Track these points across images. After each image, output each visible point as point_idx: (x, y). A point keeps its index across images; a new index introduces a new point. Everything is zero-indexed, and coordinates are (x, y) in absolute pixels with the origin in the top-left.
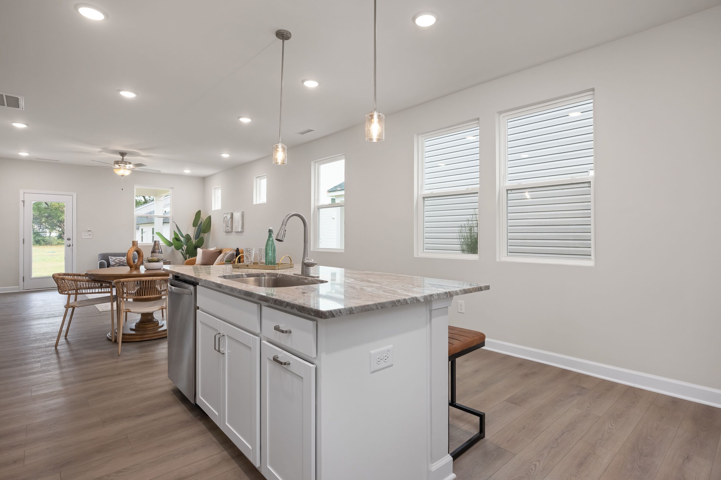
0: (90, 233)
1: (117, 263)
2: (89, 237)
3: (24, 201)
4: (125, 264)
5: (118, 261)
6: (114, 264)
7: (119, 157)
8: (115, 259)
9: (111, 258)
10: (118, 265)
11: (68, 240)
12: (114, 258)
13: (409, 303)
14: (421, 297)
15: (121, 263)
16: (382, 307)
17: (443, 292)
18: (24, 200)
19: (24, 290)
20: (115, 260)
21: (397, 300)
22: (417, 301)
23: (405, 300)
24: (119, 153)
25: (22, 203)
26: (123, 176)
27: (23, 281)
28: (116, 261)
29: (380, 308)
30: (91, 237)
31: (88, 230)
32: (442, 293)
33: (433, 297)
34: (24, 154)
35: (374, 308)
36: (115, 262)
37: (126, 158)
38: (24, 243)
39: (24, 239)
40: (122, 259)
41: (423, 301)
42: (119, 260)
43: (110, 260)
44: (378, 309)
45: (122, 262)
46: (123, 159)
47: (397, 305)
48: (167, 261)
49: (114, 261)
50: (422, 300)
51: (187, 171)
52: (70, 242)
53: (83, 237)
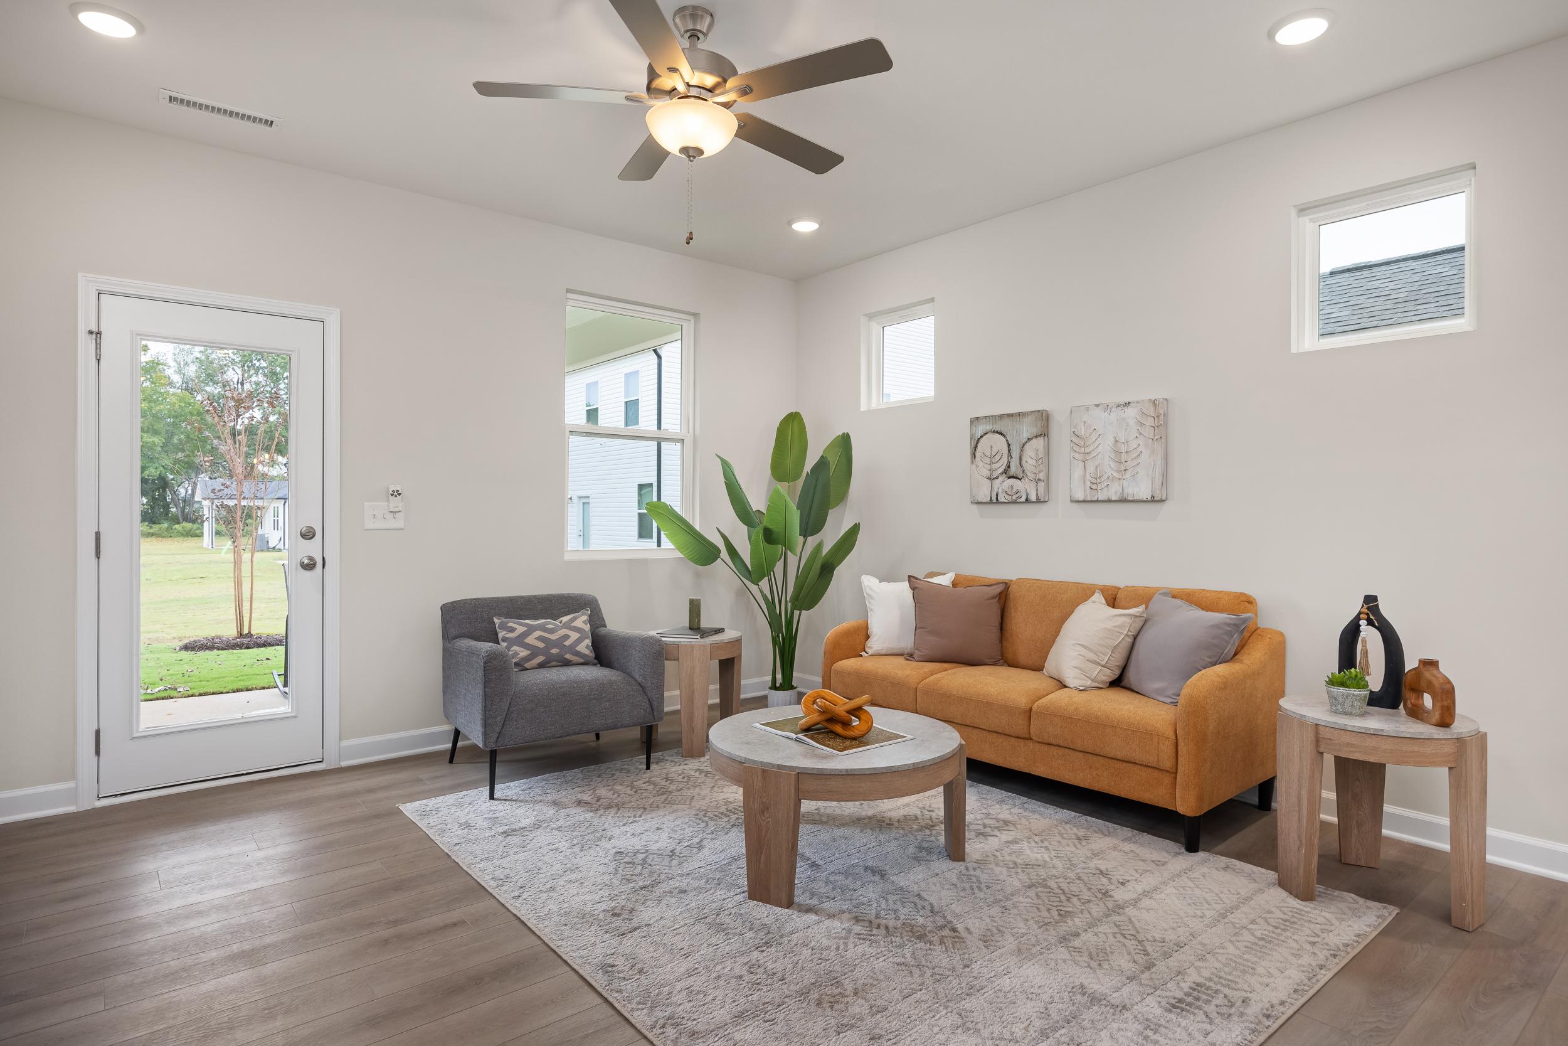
0: (396, 503)
1: (535, 652)
2: (392, 524)
3: (97, 336)
4: (568, 656)
5: (540, 638)
6: (522, 654)
8: (523, 629)
9: (504, 627)
10: (542, 659)
11: (303, 536)
12: (517, 625)
15: (554, 651)
18: (102, 329)
19: (99, 798)
20: (525, 635)
27: (98, 753)
28: (530, 640)
30: (400, 523)
31: (392, 488)
36: (527, 646)
38: (98, 554)
39: (98, 535)
42: (538, 633)
43: (502, 634)
45: (555, 644)
49: (520, 641)
52: (312, 549)
53: (370, 524)
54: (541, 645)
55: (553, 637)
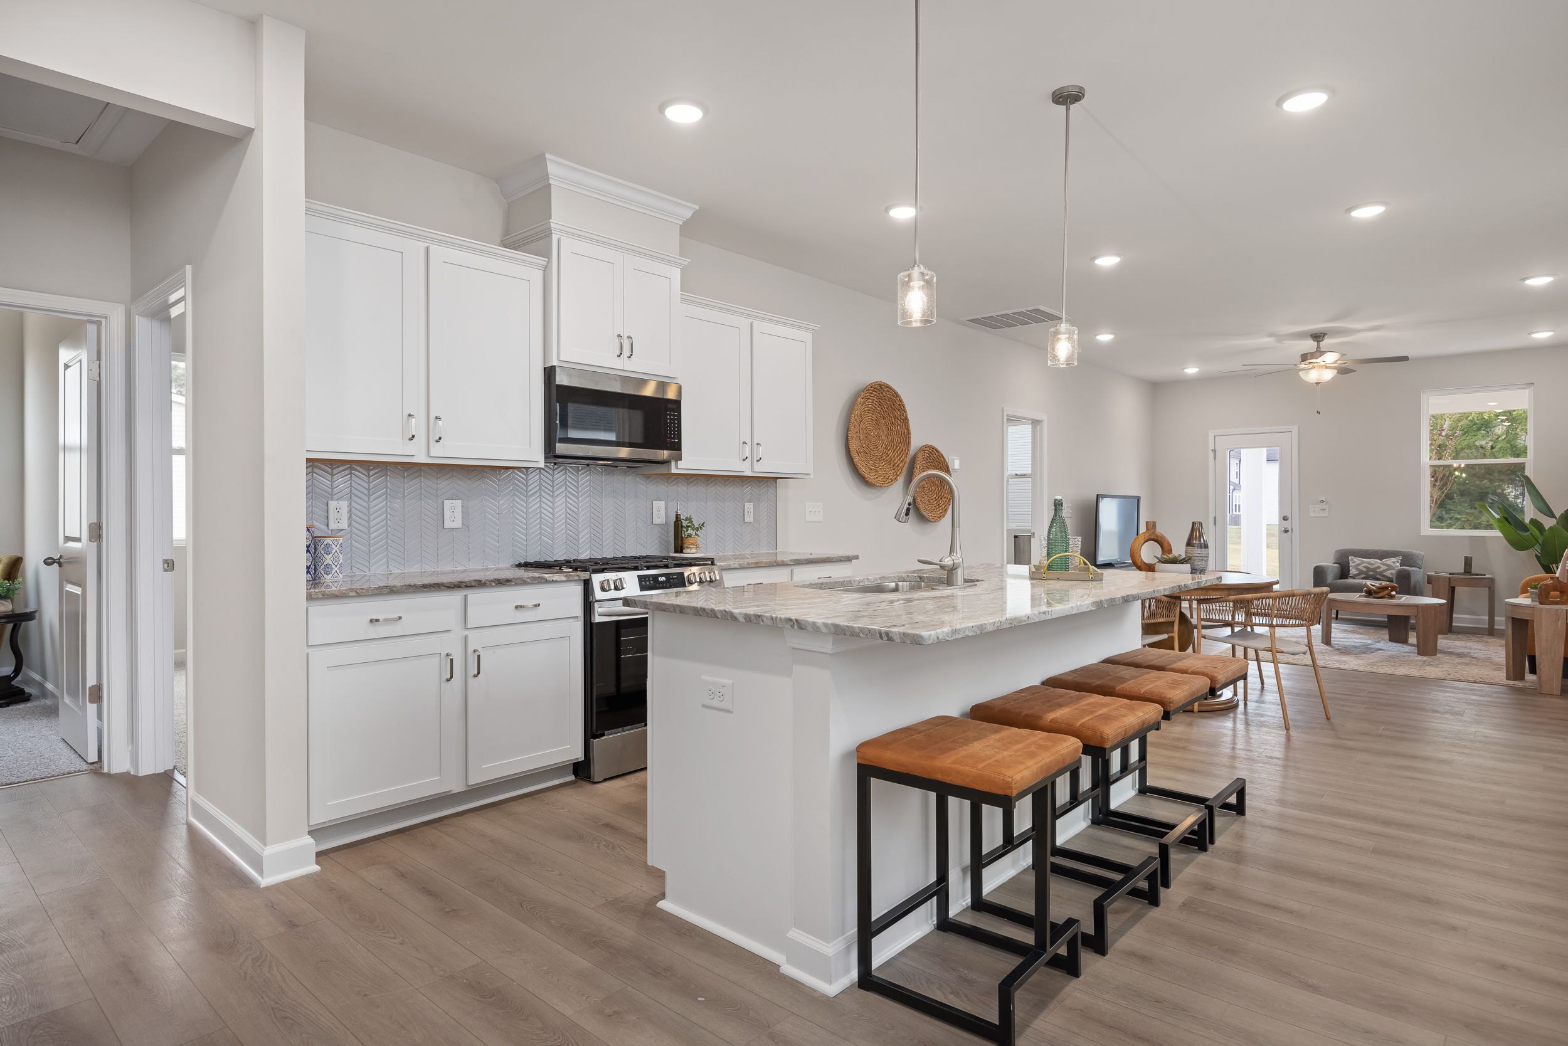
0: (1323, 506)
1: (1361, 572)
2: (1321, 514)
3: (1214, 451)
4: (1378, 576)
5: (1365, 567)
6: (1355, 573)
7: (1310, 345)
8: (1359, 562)
9: (1352, 559)
10: (1363, 576)
11: (1284, 519)
12: (1357, 560)
13: (720, 617)
14: (740, 613)
15: (1371, 573)
16: (681, 612)
17: (783, 617)
18: (1216, 449)
20: (1359, 565)
21: (701, 608)
22: (733, 619)
23: (713, 610)
24: (1311, 335)
25: (1211, 454)
26: (1318, 383)
28: (1360, 567)
29: (678, 611)
30: (1326, 514)
31: (1322, 499)
32: (781, 619)
33: (763, 621)
34: (1192, 371)
35: (671, 610)
36: (1358, 569)
37: (1326, 342)
38: (1215, 524)
39: (1215, 518)
40: (1372, 564)
41: (744, 621)
42: (1366, 565)
43: (1351, 563)
44: (676, 613)
45: (1372, 570)
46: (1318, 347)
47: (702, 614)
48: (1487, 576)
49: (1356, 567)
50: (742, 620)
51: (1542, 335)
52: (1287, 524)
53: (1312, 514)
54: (1365, 570)
55: (1371, 567)
